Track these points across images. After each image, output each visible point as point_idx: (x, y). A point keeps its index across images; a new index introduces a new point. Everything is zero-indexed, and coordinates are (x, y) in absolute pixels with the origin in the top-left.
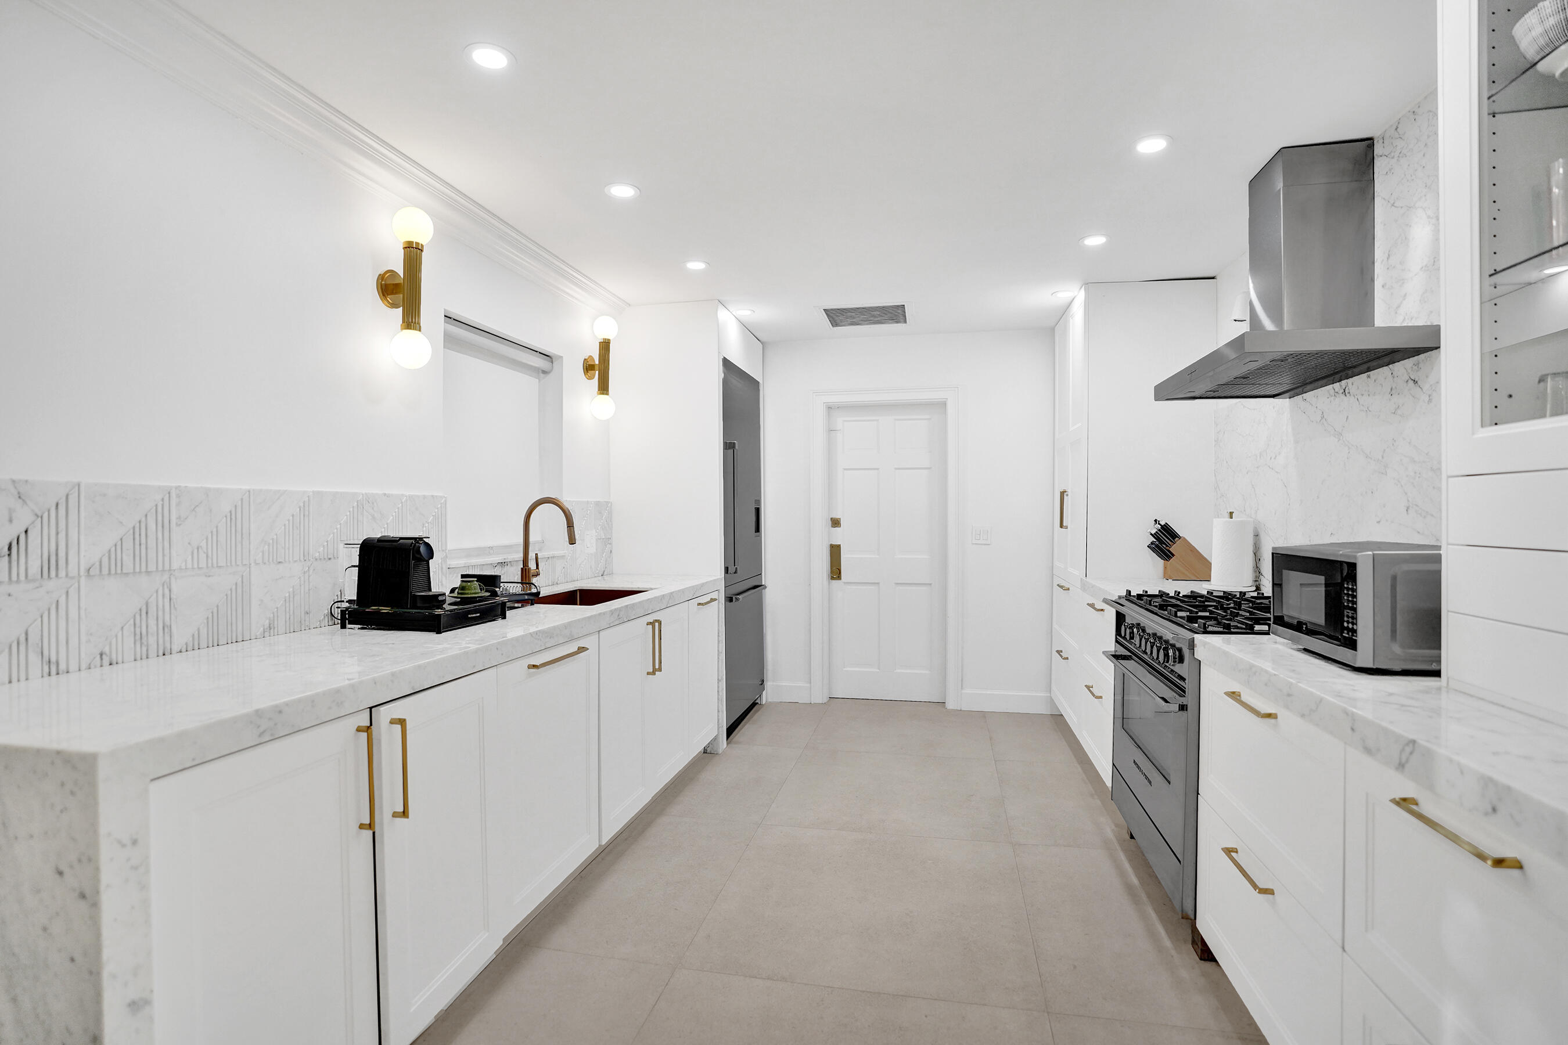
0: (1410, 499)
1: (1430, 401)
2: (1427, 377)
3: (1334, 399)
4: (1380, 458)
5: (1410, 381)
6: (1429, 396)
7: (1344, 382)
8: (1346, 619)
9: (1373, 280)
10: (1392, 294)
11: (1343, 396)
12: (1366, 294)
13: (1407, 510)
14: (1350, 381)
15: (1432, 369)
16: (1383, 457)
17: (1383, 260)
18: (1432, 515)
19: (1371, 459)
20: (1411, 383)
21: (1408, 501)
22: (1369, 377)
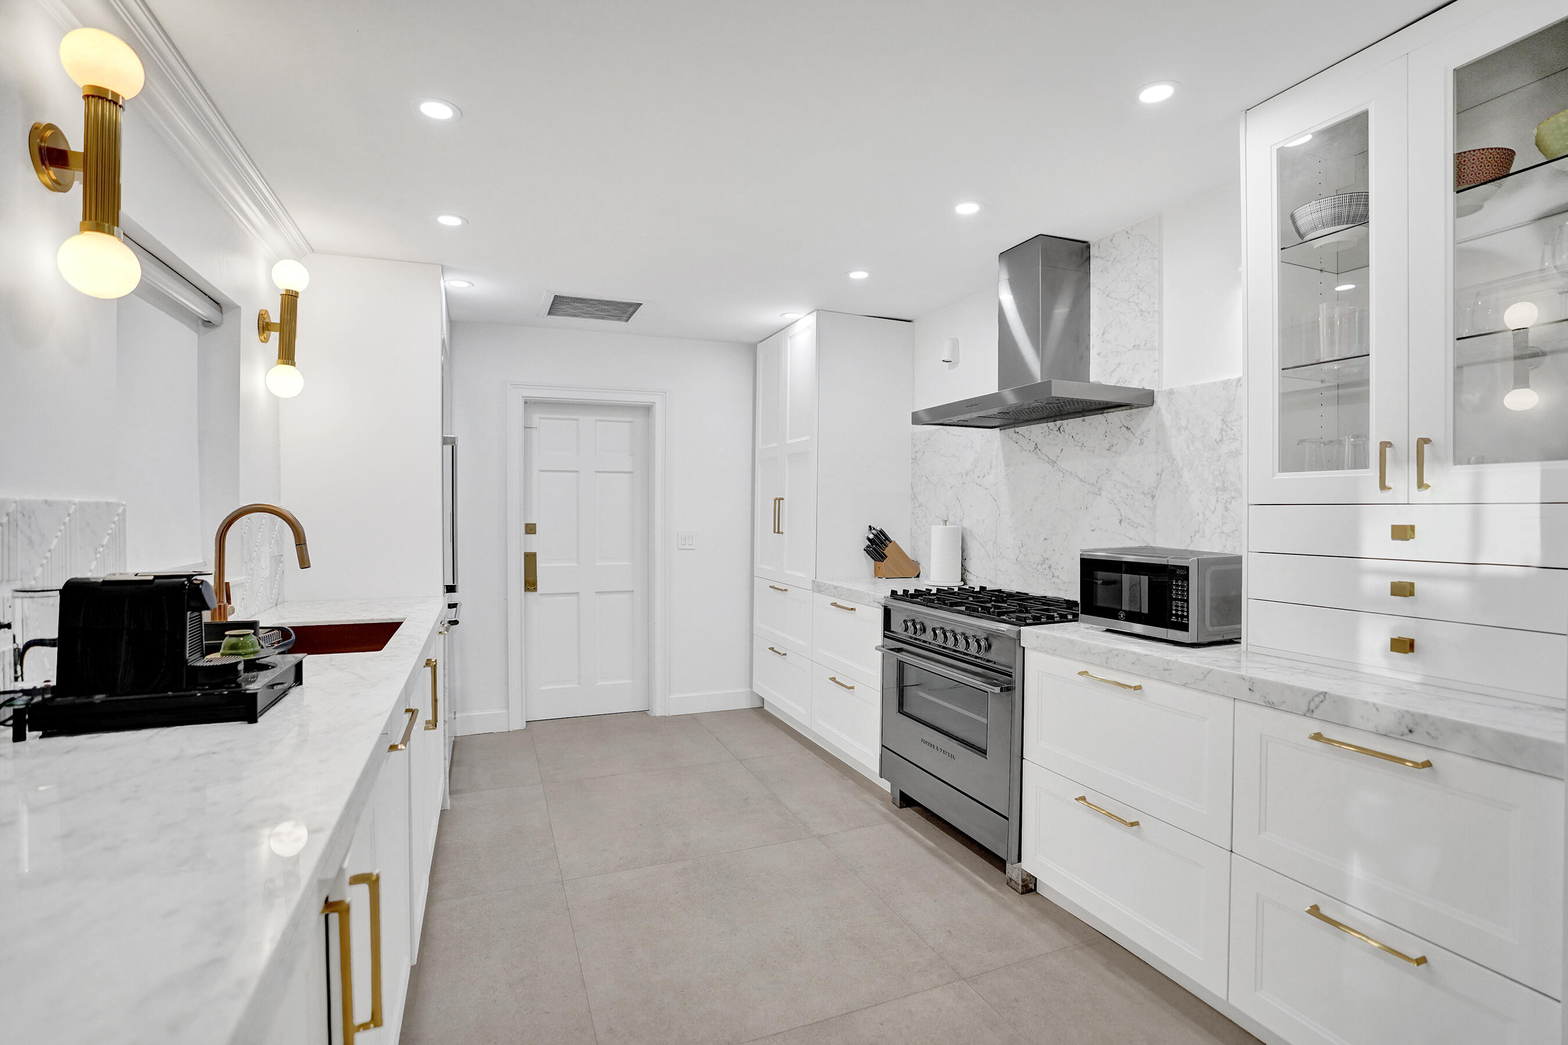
0: (1122, 514)
1: (1141, 443)
2: (1139, 426)
3: (1049, 435)
4: (1095, 483)
5: (1123, 428)
6: (1141, 440)
7: (1058, 423)
8: (1174, 608)
9: (1088, 348)
10: (1107, 361)
11: (1058, 433)
12: (1082, 358)
13: (1120, 522)
14: (1065, 422)
15: (1144, 420)
16: (1097, 482)
17: (1098, 335)
18: (1143, 526)
19: (1086, 482)
20: (1124, 429)
21: (1121, 515)
22: (1084, 420)
